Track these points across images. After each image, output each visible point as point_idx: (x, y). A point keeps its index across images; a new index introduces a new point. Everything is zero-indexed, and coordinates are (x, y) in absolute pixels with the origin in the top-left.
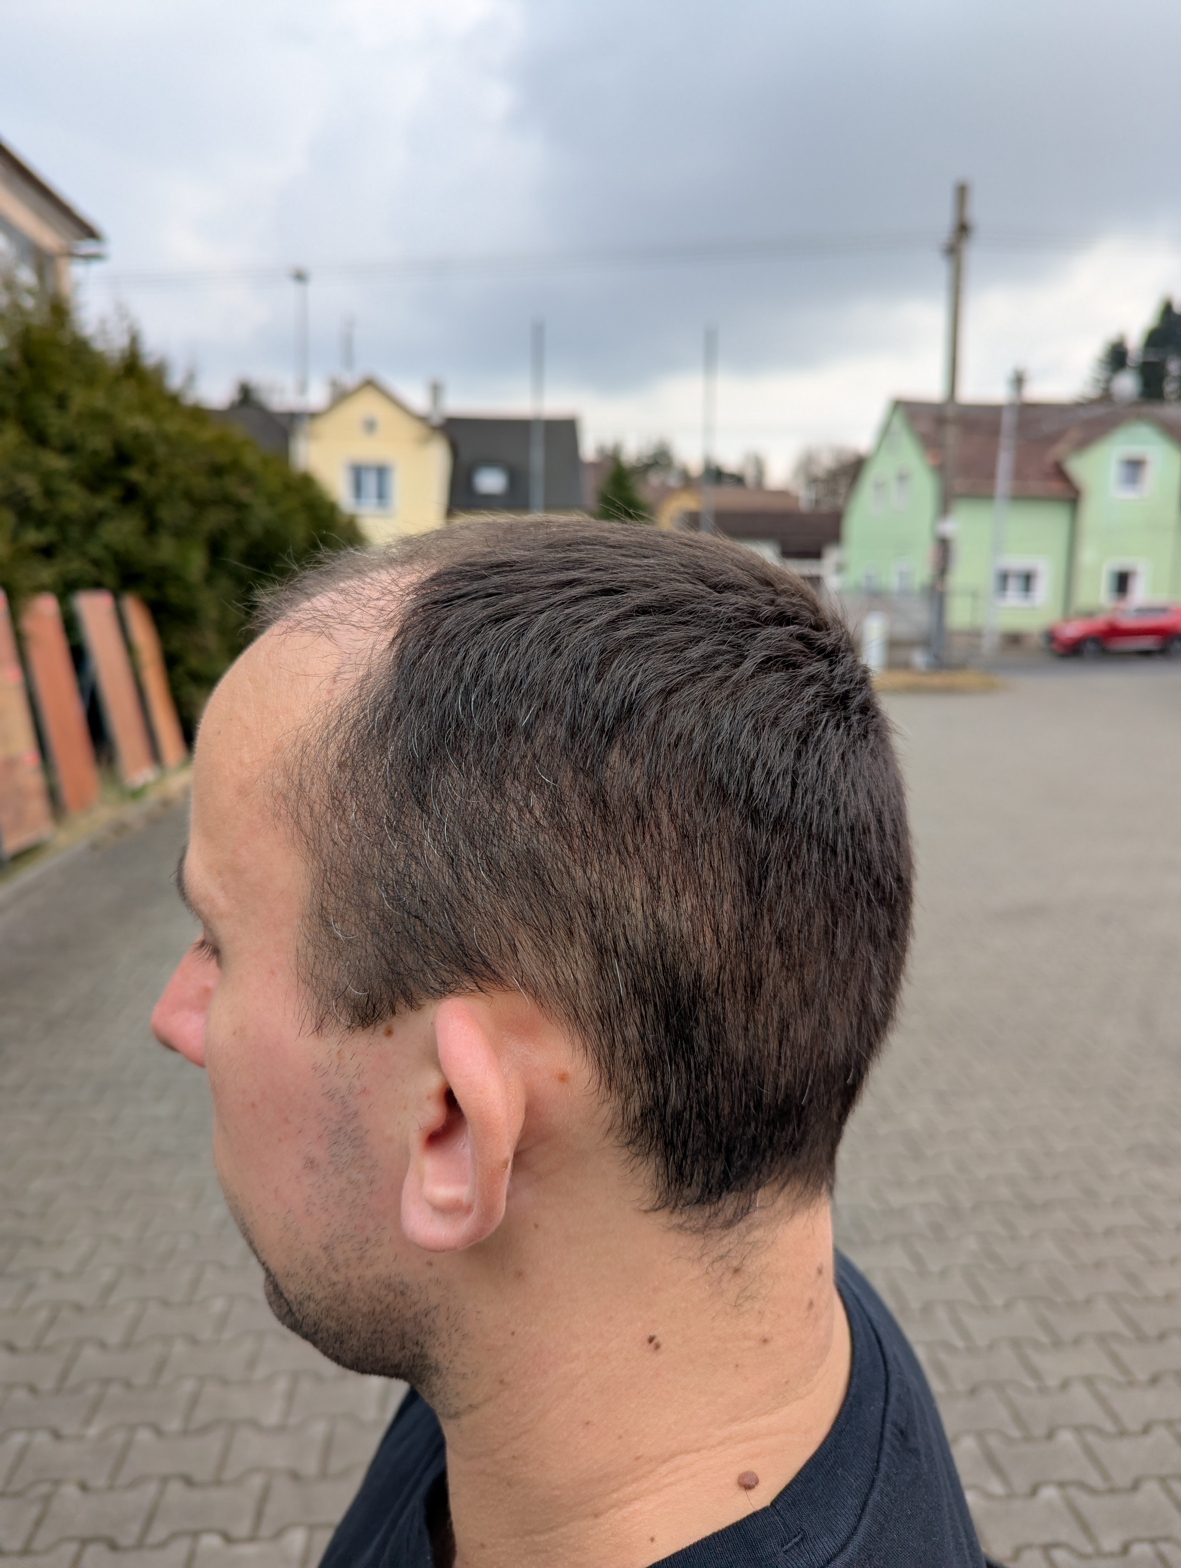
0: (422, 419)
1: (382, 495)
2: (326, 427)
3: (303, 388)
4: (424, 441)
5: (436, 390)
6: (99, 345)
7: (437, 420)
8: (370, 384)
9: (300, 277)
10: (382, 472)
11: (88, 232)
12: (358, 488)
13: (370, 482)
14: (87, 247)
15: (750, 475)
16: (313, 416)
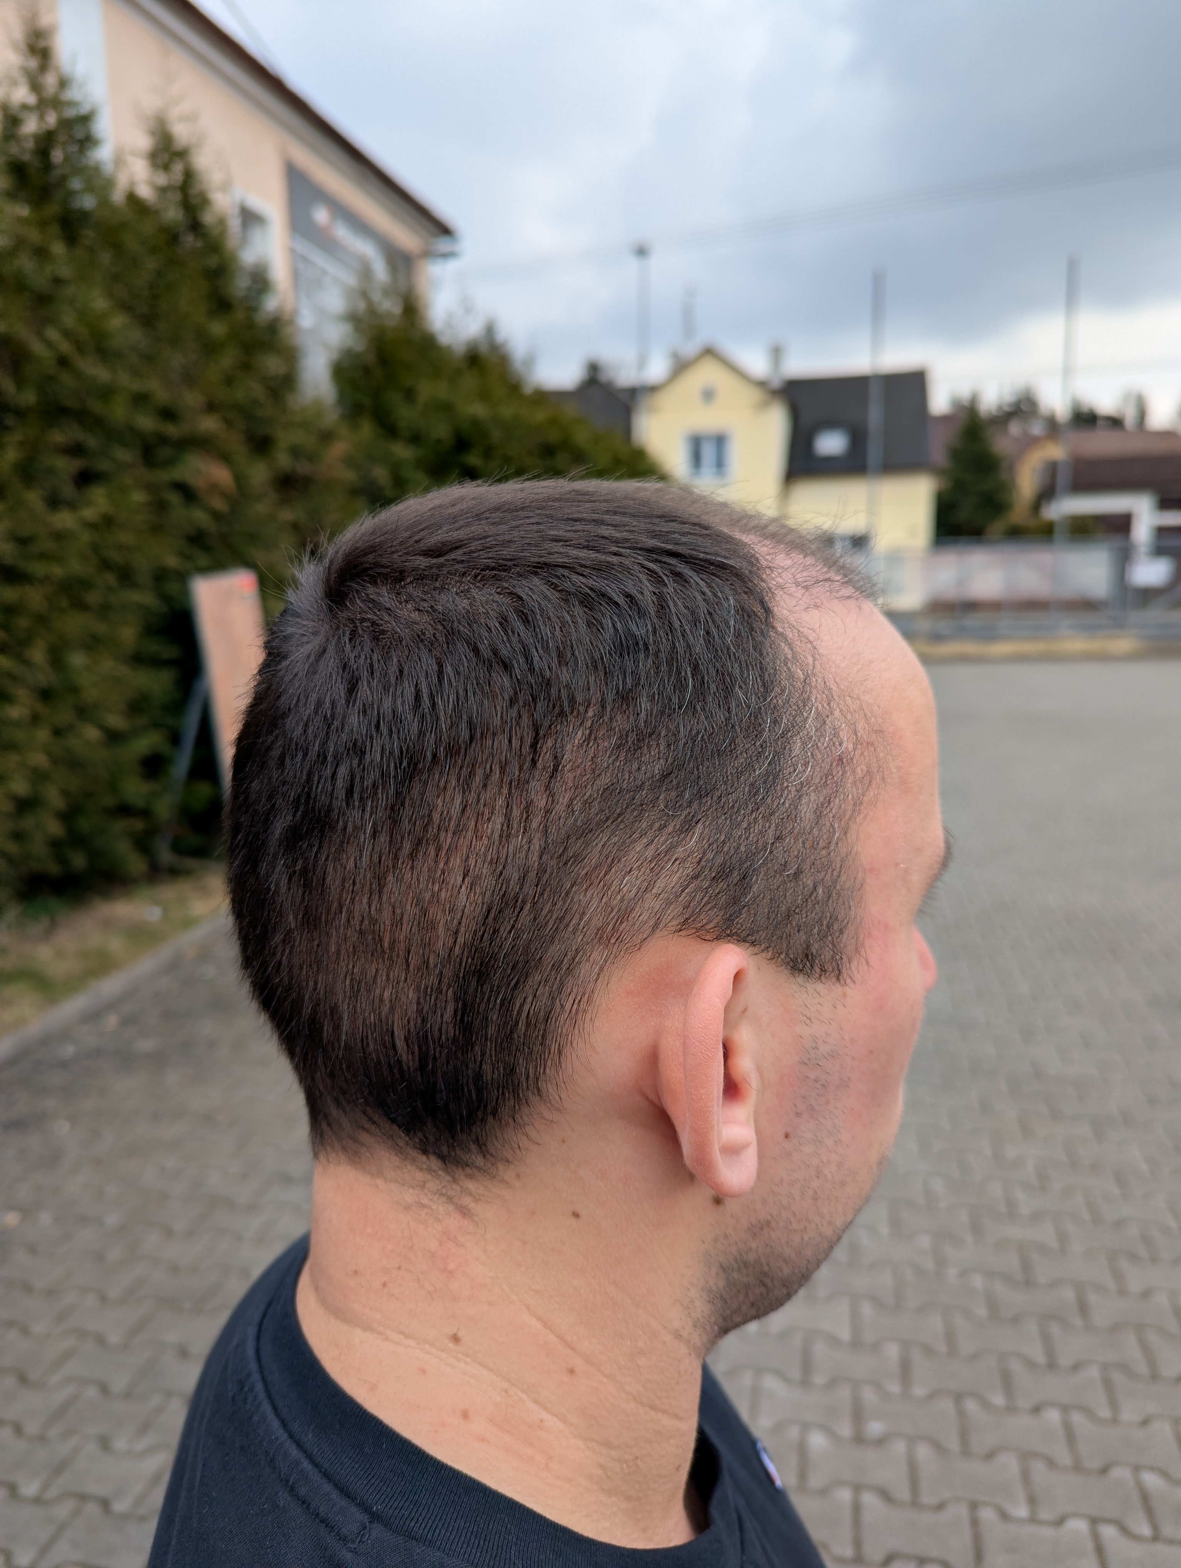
0: (762, 384)
1: (720, 464)
2: (666, 401)
3: (642, 362)
4: (763, 406)
5: (777, 353)
6: (444, 339)
7: (776, 383)
8: (709, 352)
9: (641, 252)
10: (720, 441)
11: (443, 230)
12: (696, 458)
13: (708, 452)
14: (443, 244)
15: (1130, 417)
16: (653, 389)
